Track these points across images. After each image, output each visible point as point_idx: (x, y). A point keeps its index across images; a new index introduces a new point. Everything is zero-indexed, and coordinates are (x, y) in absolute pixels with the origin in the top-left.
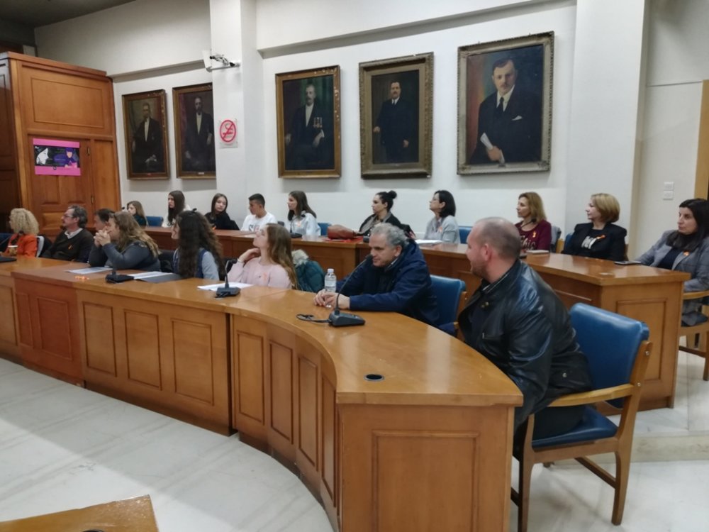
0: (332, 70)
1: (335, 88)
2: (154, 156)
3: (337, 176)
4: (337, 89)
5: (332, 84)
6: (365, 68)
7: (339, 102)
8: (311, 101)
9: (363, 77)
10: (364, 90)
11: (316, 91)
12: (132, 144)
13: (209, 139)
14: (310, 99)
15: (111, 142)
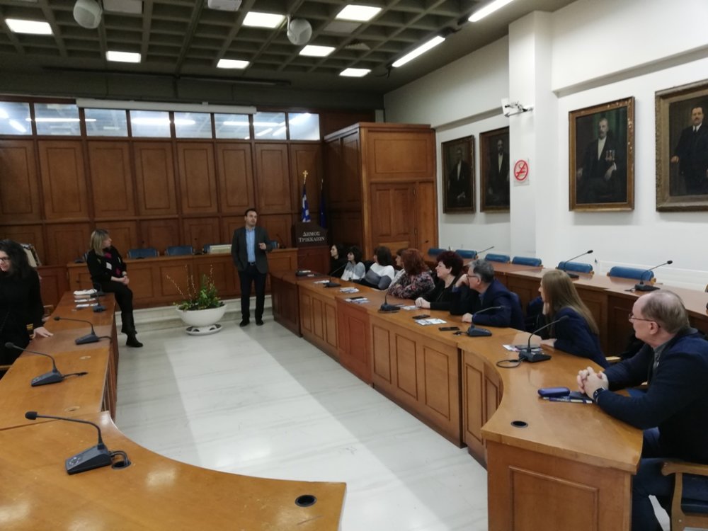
0: (626, 102)
1: (629, 119)
2: (464, 193)
3: (630, 209)
4: (631, 120)
5: (626, 116)
6: (662, 97)
7: (633, 134)
8: (604, 134)
9: (659, 106)
10: (660, 119)
11: (609, 124)
12: (448, 183)
14: (602, 132)
15: (433, 182)
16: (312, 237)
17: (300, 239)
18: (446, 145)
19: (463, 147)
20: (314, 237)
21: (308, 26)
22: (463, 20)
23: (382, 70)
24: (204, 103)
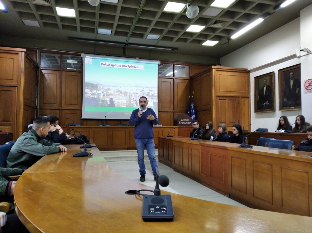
2: (268, 102)
12: (257, 97)
13: (297, 91)
15: (248, 97)
16: (185, 121)
17: (180, 122)
18: (257, 79)
19: (267, 78)
20: (186, 122)
21: (198, 8)
22: (278, 6)
23: (225, 41)
24: (137, 58)
